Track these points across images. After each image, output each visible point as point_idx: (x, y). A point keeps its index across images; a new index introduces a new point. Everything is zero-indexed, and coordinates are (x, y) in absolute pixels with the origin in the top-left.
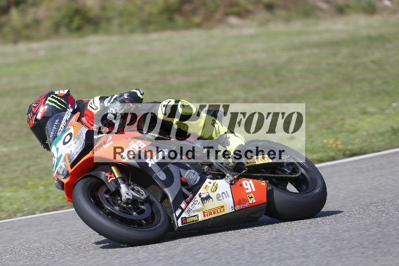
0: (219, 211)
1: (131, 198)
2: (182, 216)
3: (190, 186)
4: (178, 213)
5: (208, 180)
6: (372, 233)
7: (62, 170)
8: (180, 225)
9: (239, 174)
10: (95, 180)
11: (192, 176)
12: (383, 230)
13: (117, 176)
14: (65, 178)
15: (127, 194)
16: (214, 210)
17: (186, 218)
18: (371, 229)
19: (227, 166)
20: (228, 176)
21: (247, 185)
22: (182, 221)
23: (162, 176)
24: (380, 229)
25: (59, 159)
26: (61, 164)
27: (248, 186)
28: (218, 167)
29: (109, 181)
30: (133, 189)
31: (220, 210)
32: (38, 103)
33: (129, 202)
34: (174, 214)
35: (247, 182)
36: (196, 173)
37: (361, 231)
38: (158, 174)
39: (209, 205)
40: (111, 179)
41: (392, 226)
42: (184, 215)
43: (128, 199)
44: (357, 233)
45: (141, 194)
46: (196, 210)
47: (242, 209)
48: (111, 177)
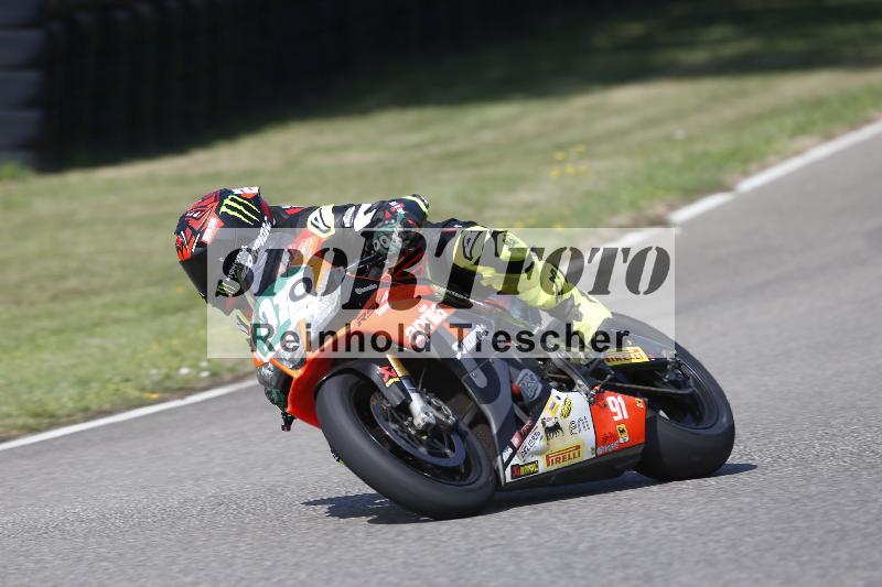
0: (572, 456)
1: (433, 422)
2: (512, 463)
3: (526, 402)
4: (506, 455)
5: (555, 392)
8: (509, 479)
10: (359, 379)
11: (528, 382)
13: (400, 375)
14: (295, 368)
15: (426, 413)
16: (563, 454)
17: (518, 466)
19: (578, 366)
20: (580, 386)
21: (614, 406)
22: (512, 472)
23: (480, 380)
27: (617, 408)
28: (560, 365)
29: (388, 385)
30: (430, 403)
31: (574, 454)
32: (201, 209)
33: (430, 428)
34: (499, 457)
35: (613, 398)
36: (535, 377)
38: (472, 375)
39: (560, 443)
40: (391, 381)
42: (516, 461)
43: (428, 425)
45: (447, 417)
46: (535, 452)
47: (608, 453)
48: (391, 377)
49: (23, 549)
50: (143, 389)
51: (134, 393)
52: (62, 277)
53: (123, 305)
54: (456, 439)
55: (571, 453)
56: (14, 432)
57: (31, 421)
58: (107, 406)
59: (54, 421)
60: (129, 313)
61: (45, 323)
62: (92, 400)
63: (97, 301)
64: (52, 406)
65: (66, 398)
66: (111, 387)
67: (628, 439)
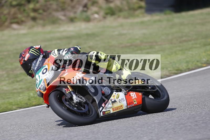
1: (79, 101)
3: (106, 95)
4: (101, 109)
5: (114, 93)
6: (89, 137)
7: (42, 87)
8: (102, 115)
9: (129, 89)
10: (59, 92)
11: (107, 90)
12: (95, 136)
13: (71, 91)
14: (44, 91)
15: (77, 99)
16: (117, 108)
17: (104, 112)
18: (89, 135)
20: (123, 91)
21: (132, 95)
23: (93, 90)
24: (94, 135)
25: (40, 81)
26: (42, 84)
28: (118, 86)
29: (67, 93)
30: (79, 97)
32: (25, 52)
34: (99, 110)
35: (132, 93)
37: (84, 136)
38: (90, 89)
39: (116, 105)
40: (68, 92)
41: (100, 133)
42: (103, 110)
43: (77, 102)
44: (81, 137)
45: (83, 100)
46: (109, 108)
47: (131, 107)
48: (68, 91)
49: (176, 102)
50: (202, 64)
51: (200, 65)
52: (182, 37)
53: (196, 44)
54: (86, 105)
55: (120, 108)
56: (172, 74)
57: (176, 72)
58: (194, 68)
59: (181, 72)
60: (198, 46)
61: (178, 48)
62: (190, 66)
63: (190, 43)
64: (181, 68)
65: (184, 66)
66: (194, 63)
67: (136, 103)
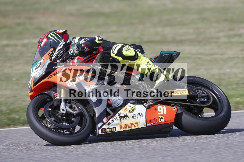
0: (133, 126)
2: (102, 128)
3: (113, 108)
5: (129, 104)
7: (30, 86)
8: (100, 133)
11: (117, 100)
14: (31, 92)
15: (63, 110)
16: (129, 125)
17: (105, 129)
22: (102, 131)
26: (30, 82)
27: (162, 111)
29: (55, 99)
31: (135, 126)
34: (97, 125)
35: (161, 107)
43: (63, 113)
46: (114, 124)
47: (153, 126)
48: (57, 97)
67: (164, 121)
